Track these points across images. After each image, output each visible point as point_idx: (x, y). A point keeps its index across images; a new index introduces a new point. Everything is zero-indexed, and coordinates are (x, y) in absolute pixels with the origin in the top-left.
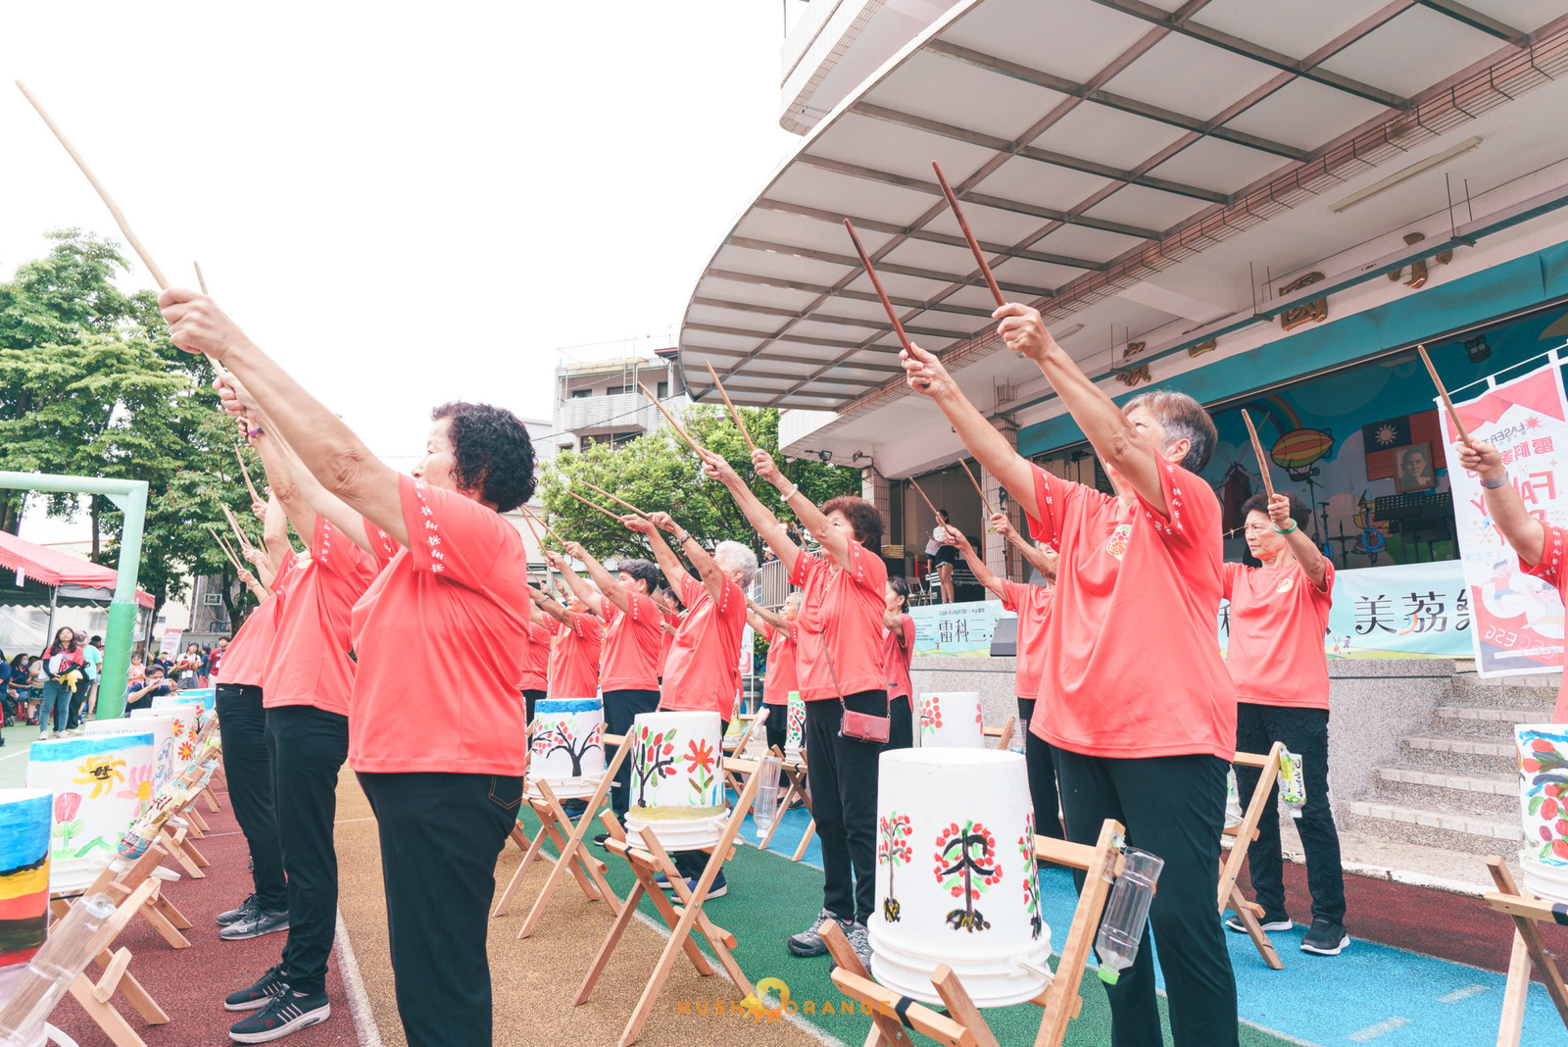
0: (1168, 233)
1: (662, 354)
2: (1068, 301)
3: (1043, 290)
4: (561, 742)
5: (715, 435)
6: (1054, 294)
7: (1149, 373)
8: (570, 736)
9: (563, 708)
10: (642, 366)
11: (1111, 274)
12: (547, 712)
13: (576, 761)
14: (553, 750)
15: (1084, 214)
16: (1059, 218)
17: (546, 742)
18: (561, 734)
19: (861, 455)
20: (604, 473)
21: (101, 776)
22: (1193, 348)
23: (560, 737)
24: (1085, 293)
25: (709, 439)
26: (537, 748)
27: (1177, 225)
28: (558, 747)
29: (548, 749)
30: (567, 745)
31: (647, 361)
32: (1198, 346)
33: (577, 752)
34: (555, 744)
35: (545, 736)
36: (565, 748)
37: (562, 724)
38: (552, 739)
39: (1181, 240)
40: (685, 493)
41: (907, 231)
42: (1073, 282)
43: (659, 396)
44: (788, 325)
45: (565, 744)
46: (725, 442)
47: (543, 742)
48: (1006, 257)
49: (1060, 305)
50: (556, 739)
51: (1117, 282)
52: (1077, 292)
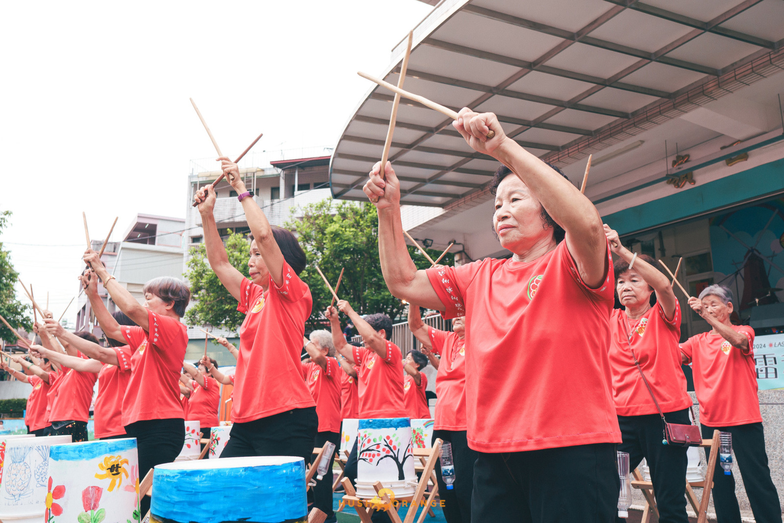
0: (725, 70)
1: (276, 165)
2: (642, 121)
3: (622, 113)
4: (388, 452)
5: (332, 227)
6: (630, 116)
7: (693, 179)
8: (395, 447)
9: (388, 425)
10: (260, 174)
11: (677, 101)
12: (374, 428)
13: (400, 467)
14: (382, 458)
15: (666, 55)
16: (647, 57)
17: (376, 453)
18: (387, 446)
19: (455, 242)
20: (243, 257)
21: (115, 472)
22: (730, 159)
23: (387, 448)
24: (655, 115)
25: (327, 231)
26: (367, 457)
27: (733, 65)
28: (386, 456)
29: (377, 458)
30: (393, 455)
31: (263, 170)
32: (733, 158)
33: (401, 461)
34: (383, 454)
35: (374, 447)
36: (391, 456)
37: (388, 437)
38: (380, 449)
39: (735, 76)
40: (309, 274)
41: (531, 66)
42: (645, 107)
43: (272, 198)
44: (422, 138)
45: (391, 454)
46: (341, 232)
47: (372, 452)
48: (601, 86)
49: (635, 125)
50: (384, 450)
51: (682, 108)
52: (648, 115)
